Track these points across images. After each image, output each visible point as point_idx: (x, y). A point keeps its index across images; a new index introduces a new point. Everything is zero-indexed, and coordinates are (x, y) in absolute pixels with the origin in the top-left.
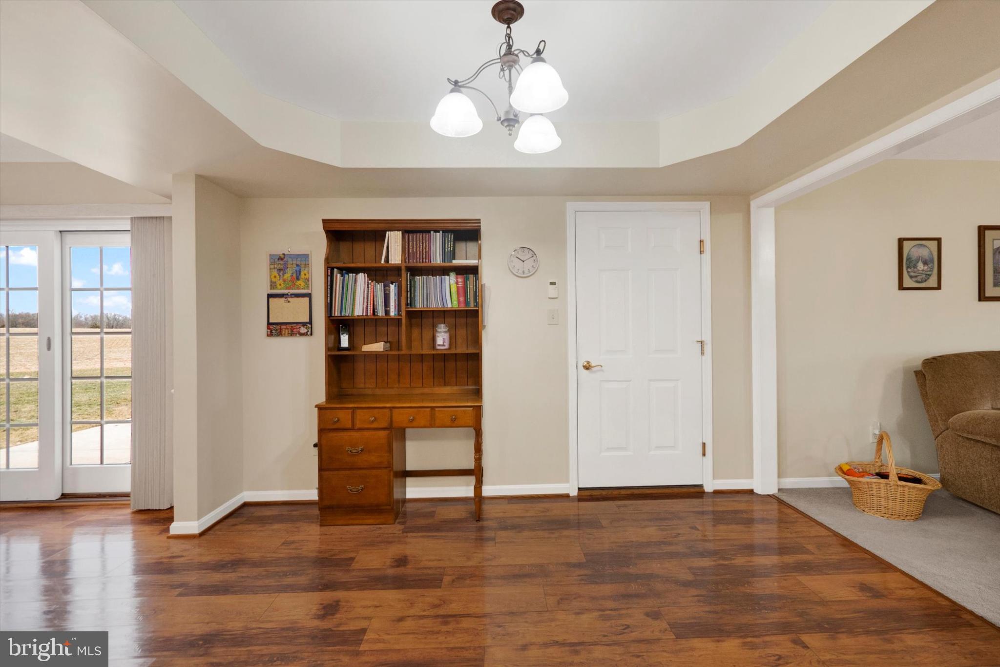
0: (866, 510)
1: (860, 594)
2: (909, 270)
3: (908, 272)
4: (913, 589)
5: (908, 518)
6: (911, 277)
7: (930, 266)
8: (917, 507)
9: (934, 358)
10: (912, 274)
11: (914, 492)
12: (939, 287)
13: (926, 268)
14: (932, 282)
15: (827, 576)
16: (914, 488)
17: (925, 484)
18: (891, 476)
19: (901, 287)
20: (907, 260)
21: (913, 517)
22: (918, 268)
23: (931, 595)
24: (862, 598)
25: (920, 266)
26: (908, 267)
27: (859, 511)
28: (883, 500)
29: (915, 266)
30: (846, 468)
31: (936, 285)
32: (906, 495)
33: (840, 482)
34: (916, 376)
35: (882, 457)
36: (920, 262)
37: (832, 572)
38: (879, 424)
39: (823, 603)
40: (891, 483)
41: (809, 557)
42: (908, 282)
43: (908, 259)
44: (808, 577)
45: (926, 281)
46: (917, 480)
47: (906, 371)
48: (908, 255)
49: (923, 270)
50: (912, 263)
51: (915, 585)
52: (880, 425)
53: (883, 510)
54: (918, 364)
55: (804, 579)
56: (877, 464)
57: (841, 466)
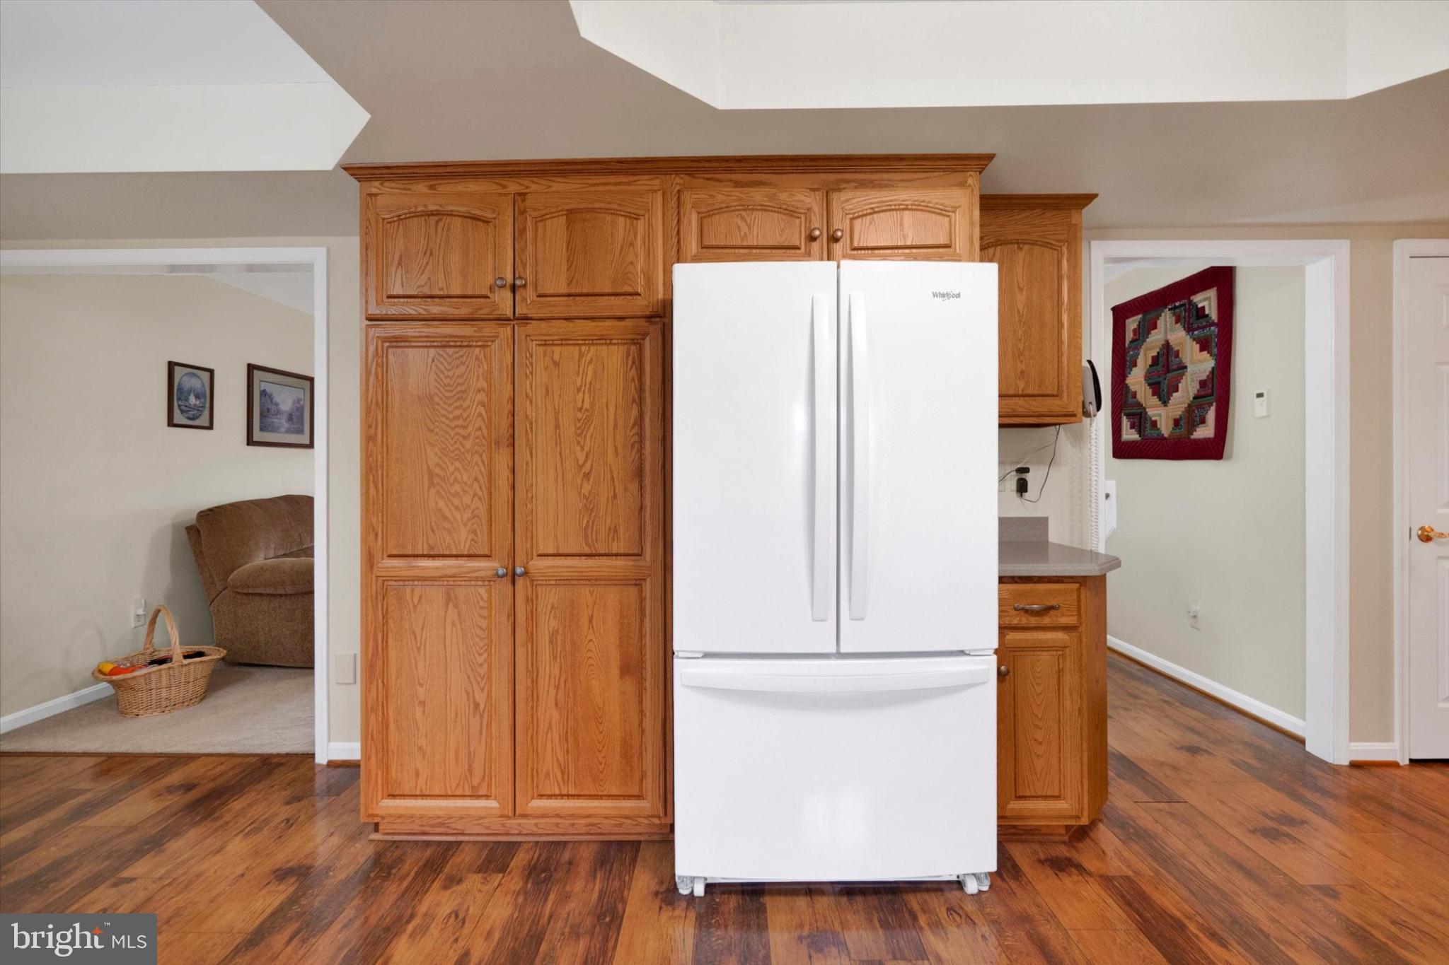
0: (141, 712)
1: (171, 797)
2: (180, 403)
3: (179, 406)
4: (222, 764)
5: (193, 701)
6: (182, 411)
7: (202, 400)
8: (200, 686)
9: (211, 510)
10: (183, 408)
11: (200, 667)
12: (210, 427)
13: (198, 402)
14: (204, 420)
15: (123, 802)
16: (201, 662)
17: (207, 655)
18: (175, 658)
19: (171, 423)
20: (178, 389)
21: (198, 699)
22: (190, 402)
23: (239, 760)
24: (175, 799)
25: (192, 400)
26: (179, 399)
27: (131, 718)
28: (164, 690)
29: (187, 399)
30: (108, 668)
31: (207, 424)
32: (192, 673)
33: (103, 689)
34: (188, 533)
35: (154, 641)
36: (192, 395)
37: (125, 796)
38: (143, 601)
39: (131, 829)
40: (175, 665)
41: (89, 796)
42: (179, 418)
43: (180, 389)
44: (97, 817)
45: (197, 418)
46: (200, 654)
47: (175, 528)
48: (179, 384)
49: (195, 405)
50: (184, 396)
51: (223, 759)
52: (145, 602)
53: (164, 704)
54: (192, 518)
55: (91, 822)
56: (148, 651)
57: (100, 667)
